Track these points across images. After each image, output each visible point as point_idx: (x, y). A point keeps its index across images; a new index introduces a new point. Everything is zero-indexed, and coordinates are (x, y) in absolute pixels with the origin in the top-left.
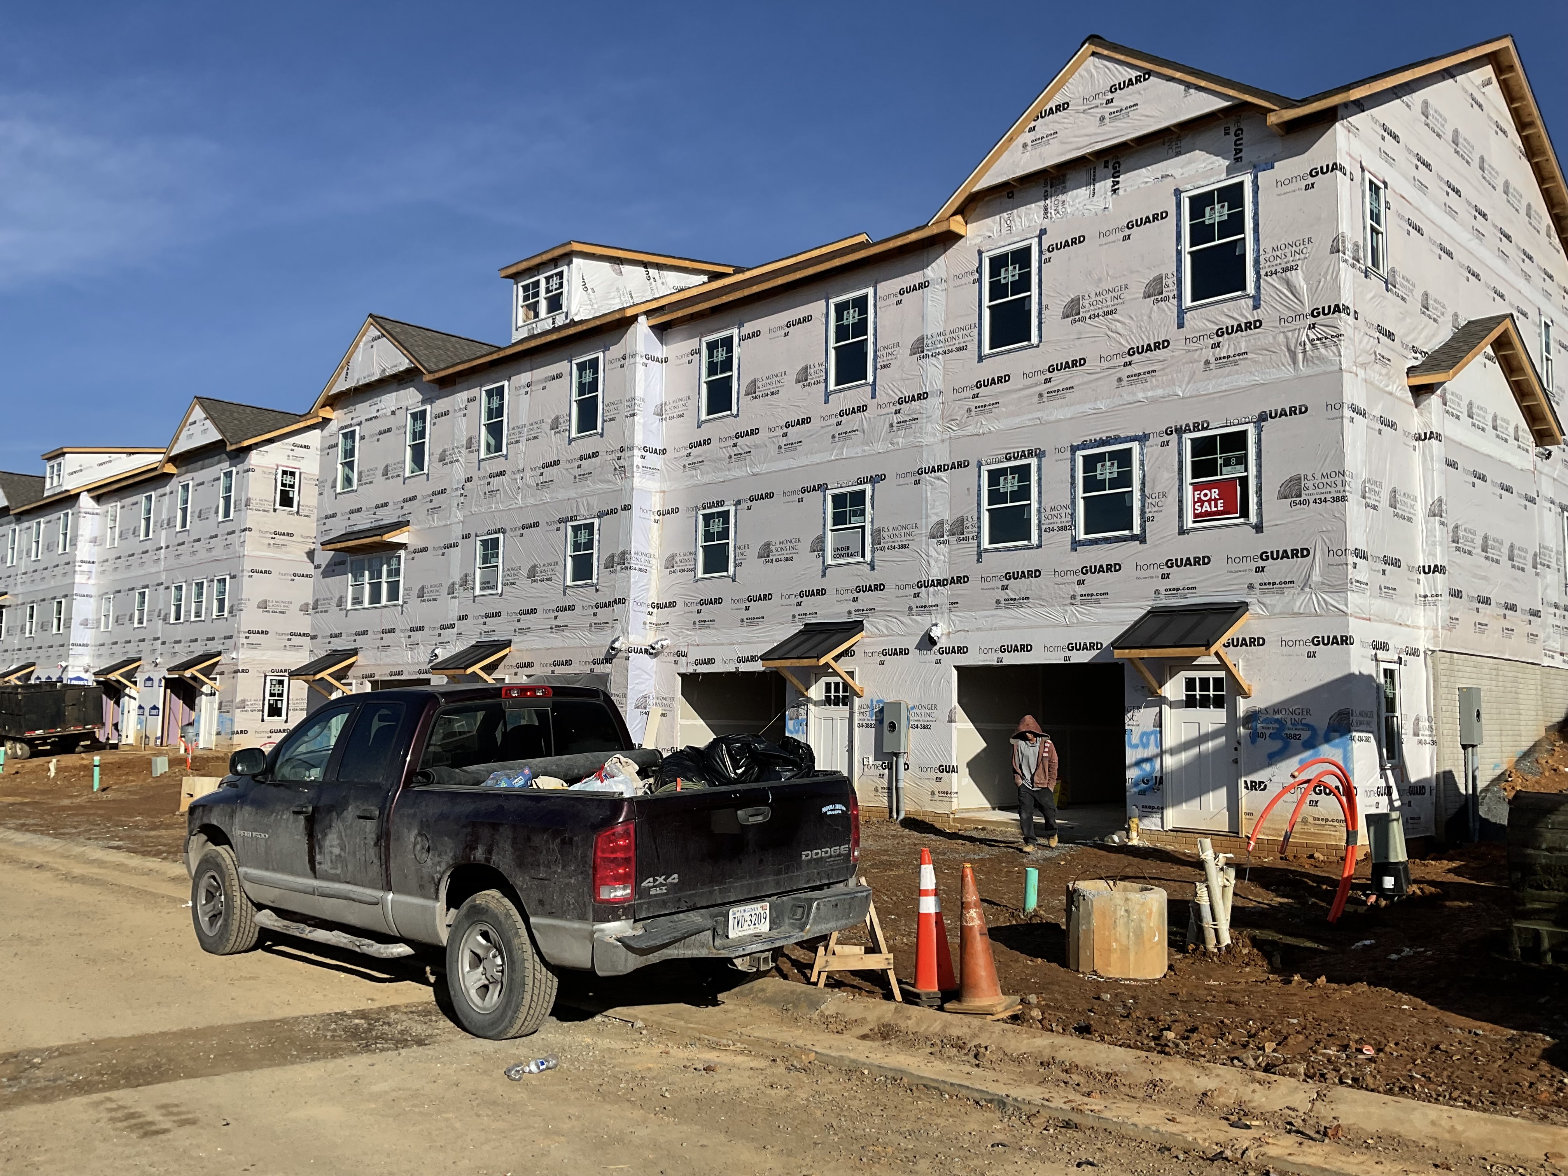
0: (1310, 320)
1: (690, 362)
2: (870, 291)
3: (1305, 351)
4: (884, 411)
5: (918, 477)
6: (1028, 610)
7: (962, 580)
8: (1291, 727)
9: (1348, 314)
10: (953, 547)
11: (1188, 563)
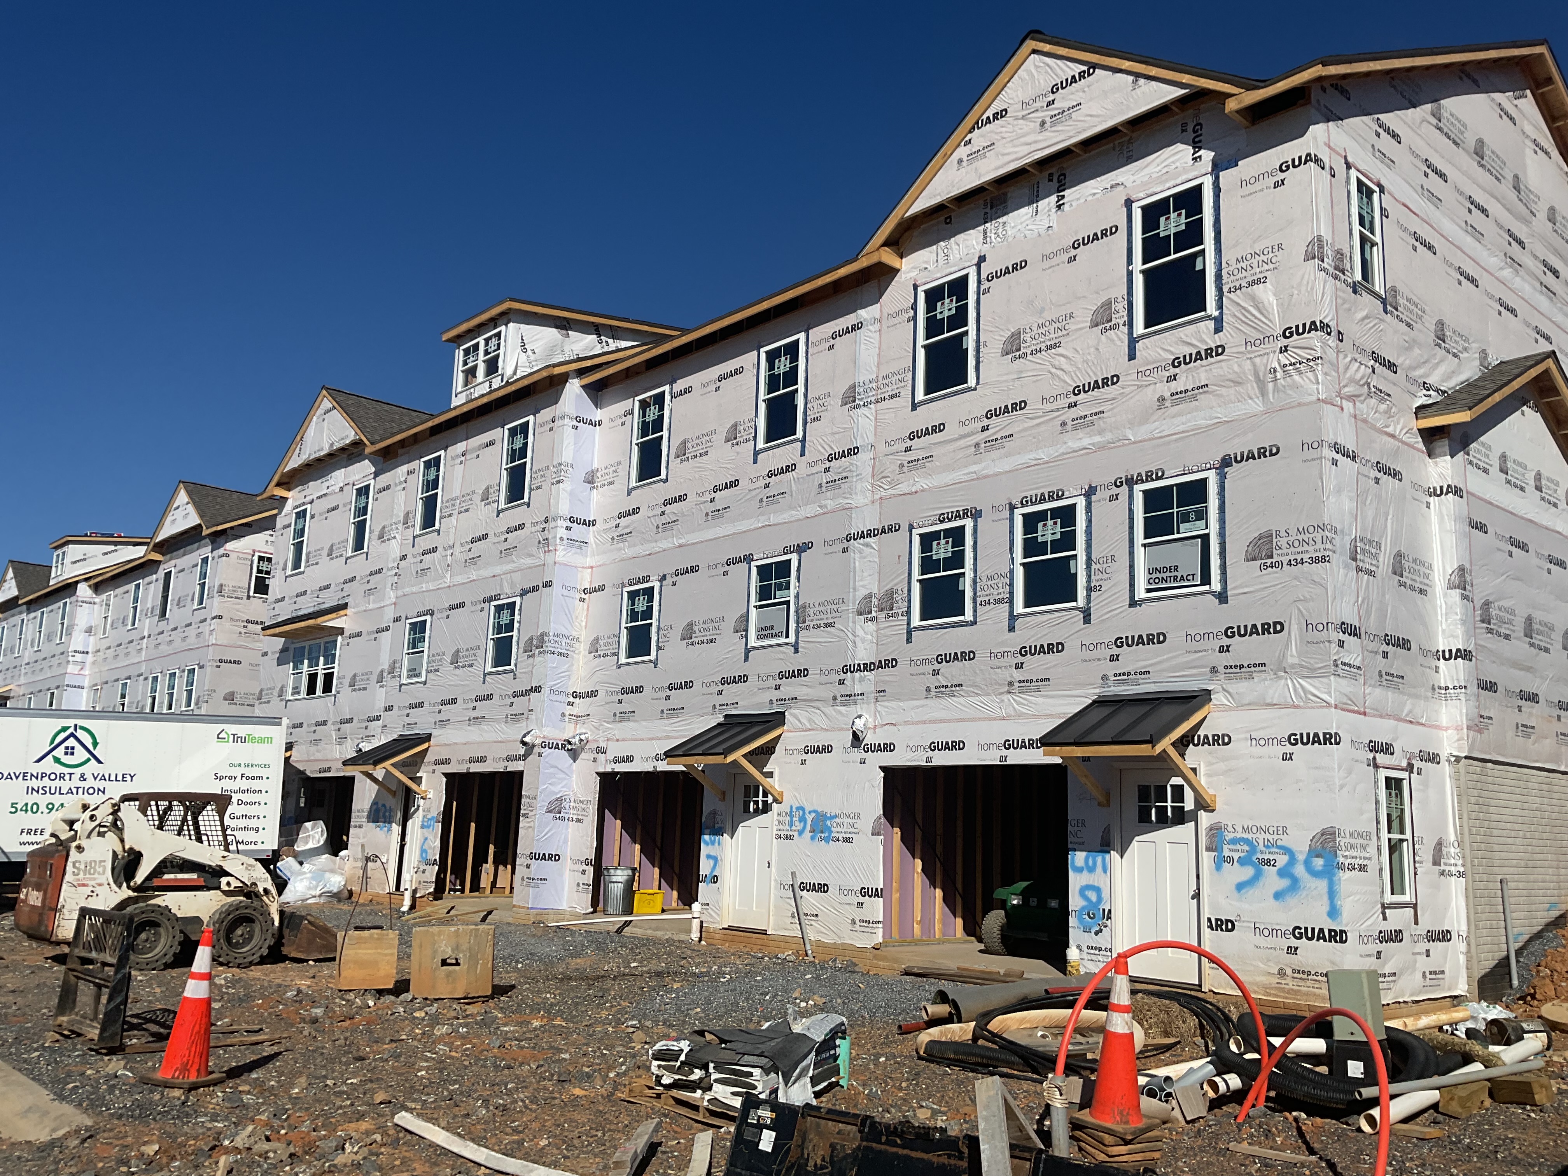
0: (1282, 342)
1: (623, 424)
2: (802, 336)
3: (1275, 380)
4: (814, 470)
5: (846, 544)
6: (961, 700)
7: (891, 663)
8: (1264, 849)
9: (1329, 334)
10: (882, 626)
11: (1140, 641)
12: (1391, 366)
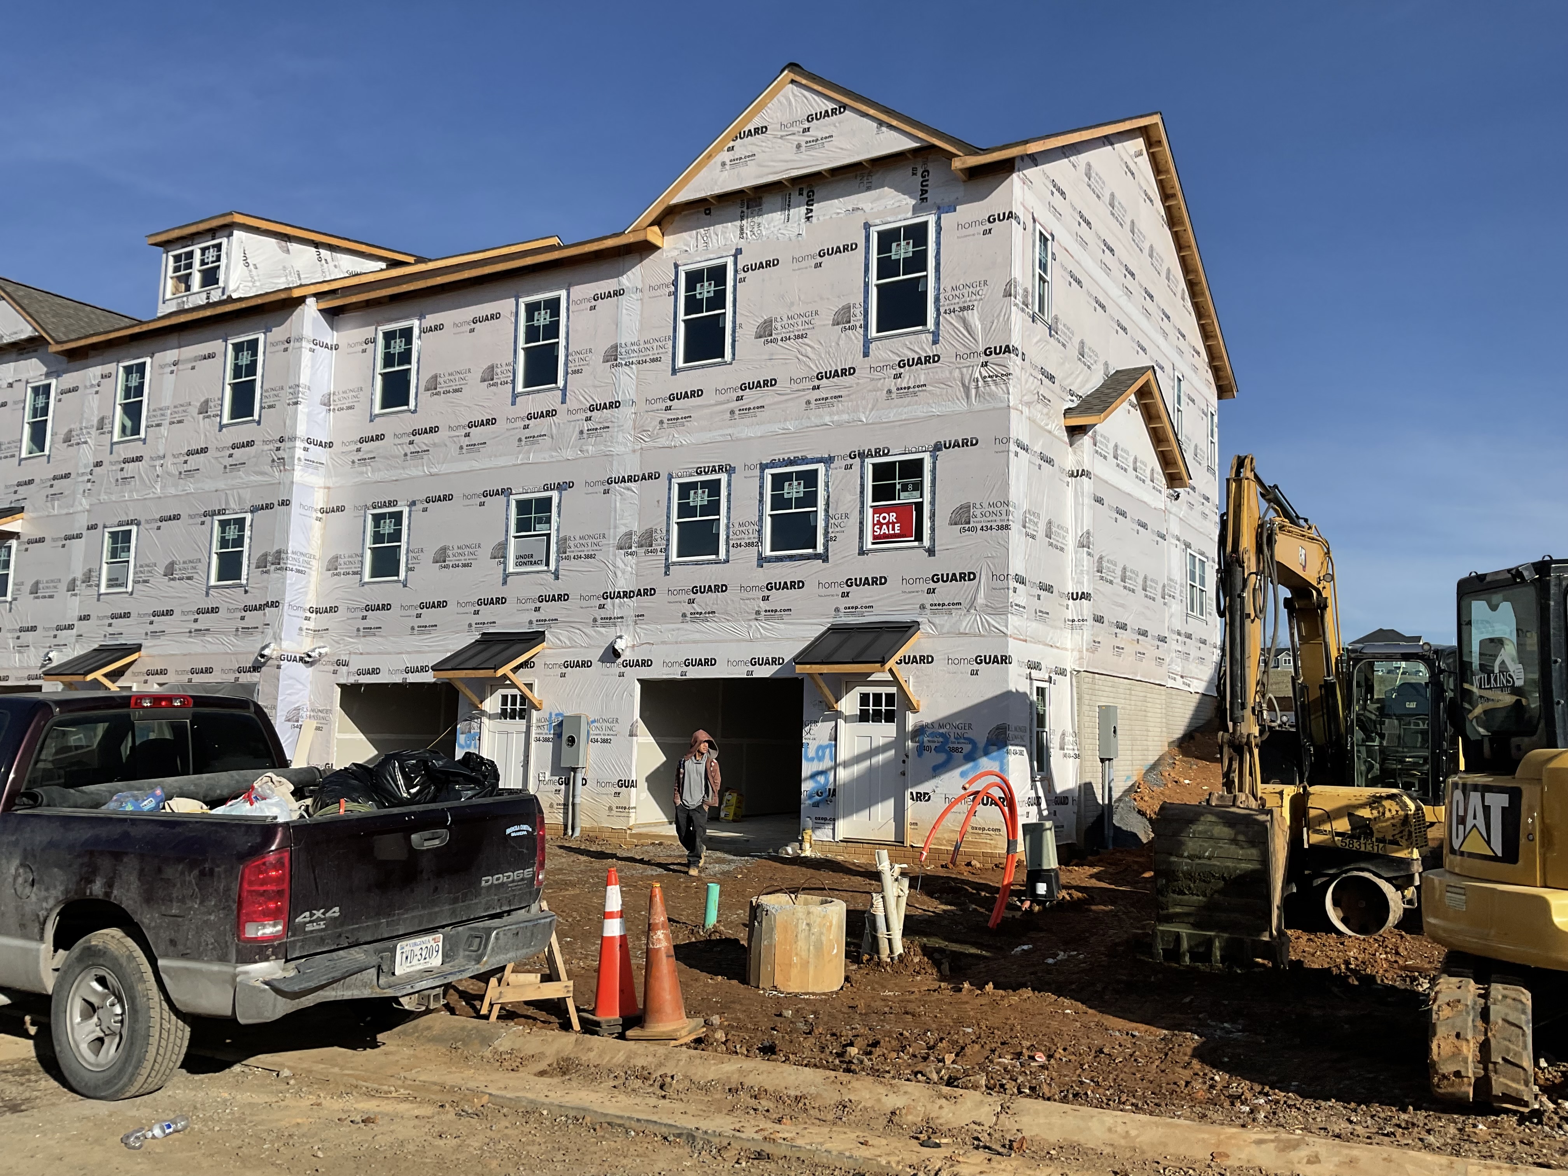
0: (984, 358)
1: (364, 351)
2: (563, 294)
3: (977, 387)
5: (607, 486)
6: (713, 625)
7: (649, 592)
10: (641, 559)
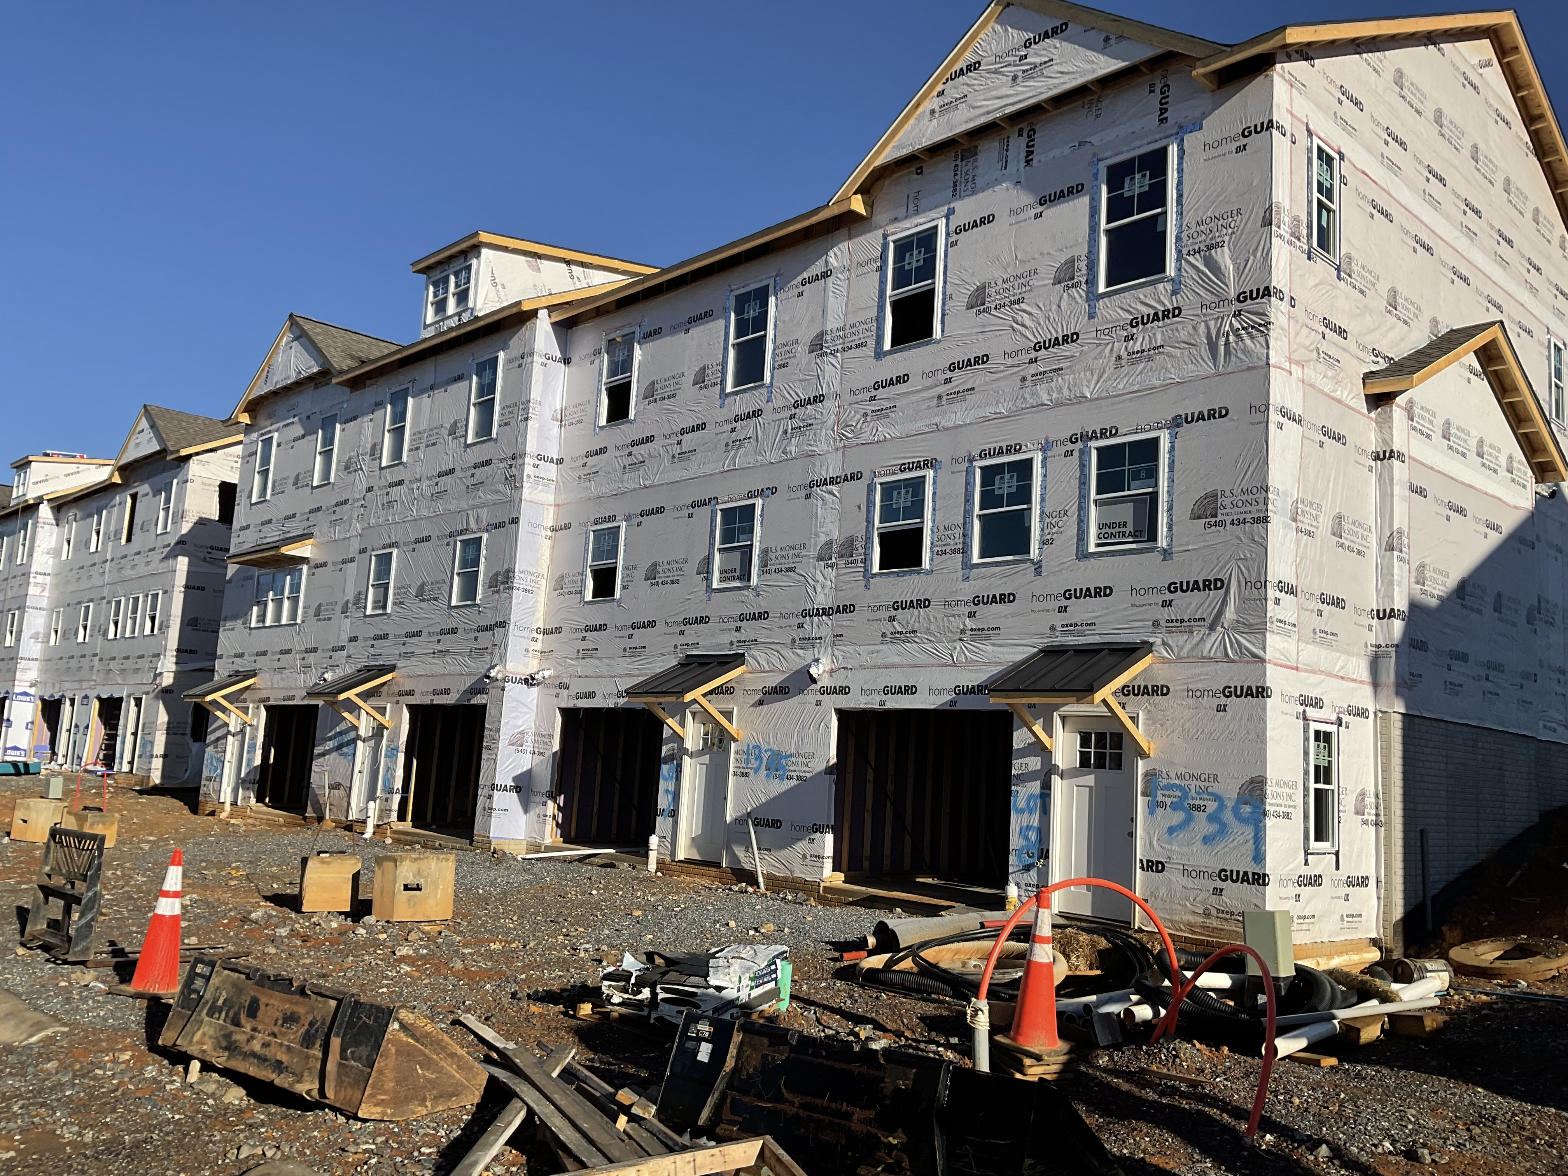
4: (779, 417)
8: (1195, 795)
9: (1282, 300)
11: (1088, 593)
12: (1342, 332)
